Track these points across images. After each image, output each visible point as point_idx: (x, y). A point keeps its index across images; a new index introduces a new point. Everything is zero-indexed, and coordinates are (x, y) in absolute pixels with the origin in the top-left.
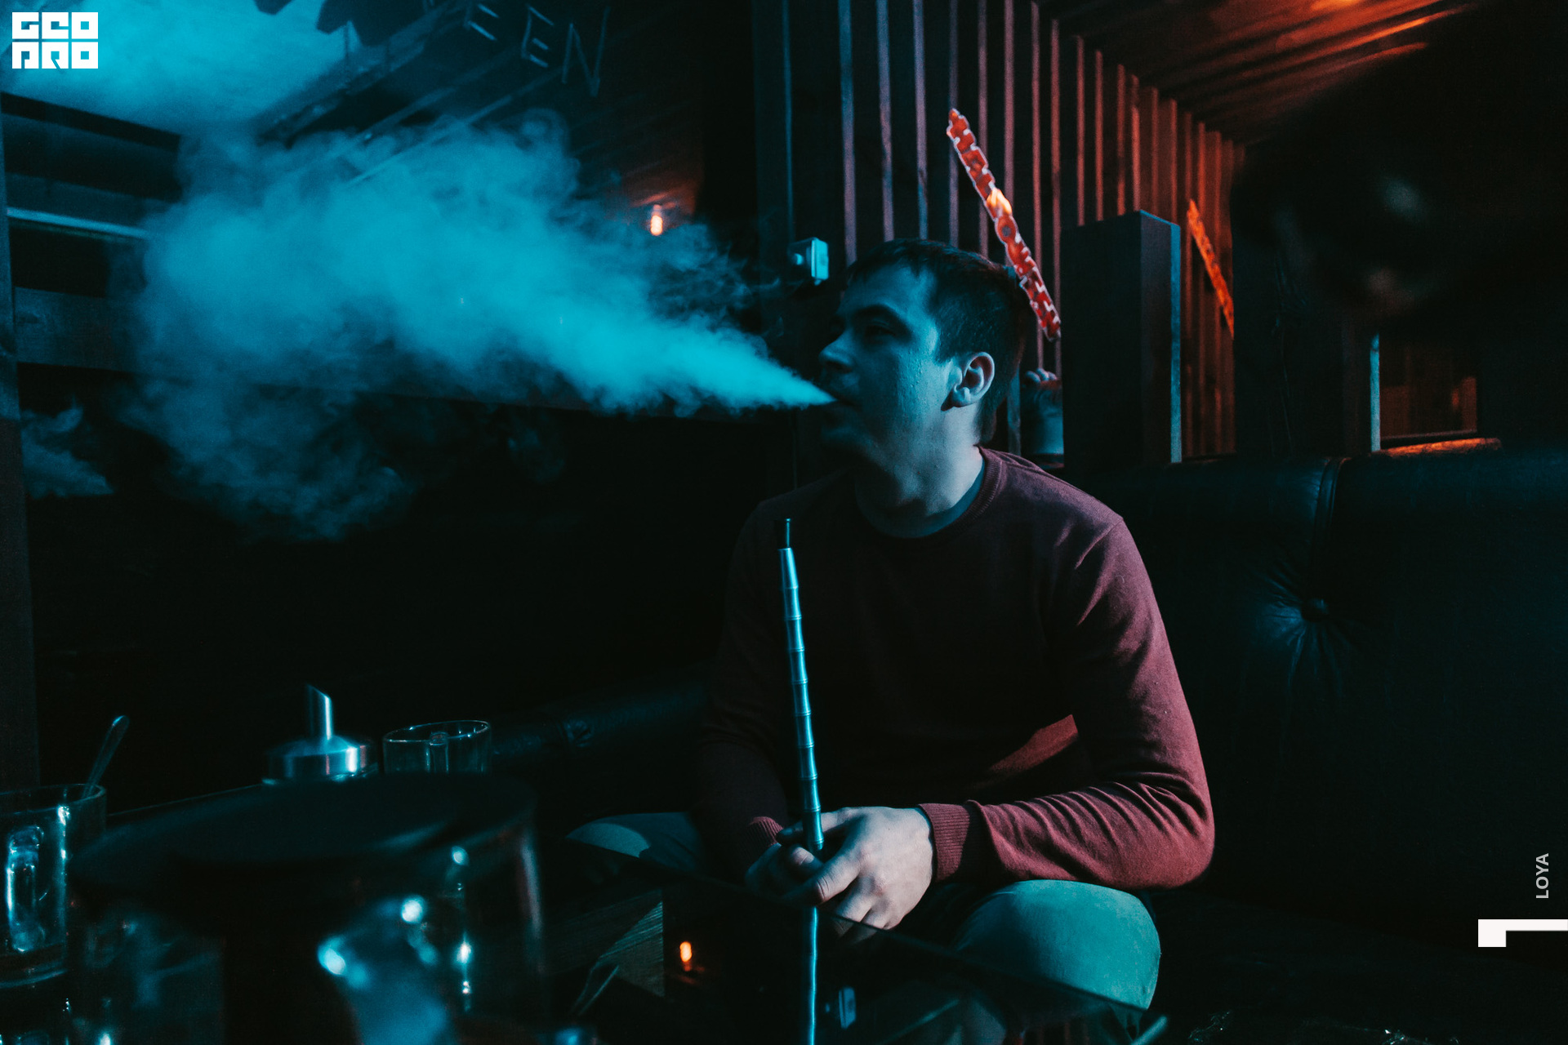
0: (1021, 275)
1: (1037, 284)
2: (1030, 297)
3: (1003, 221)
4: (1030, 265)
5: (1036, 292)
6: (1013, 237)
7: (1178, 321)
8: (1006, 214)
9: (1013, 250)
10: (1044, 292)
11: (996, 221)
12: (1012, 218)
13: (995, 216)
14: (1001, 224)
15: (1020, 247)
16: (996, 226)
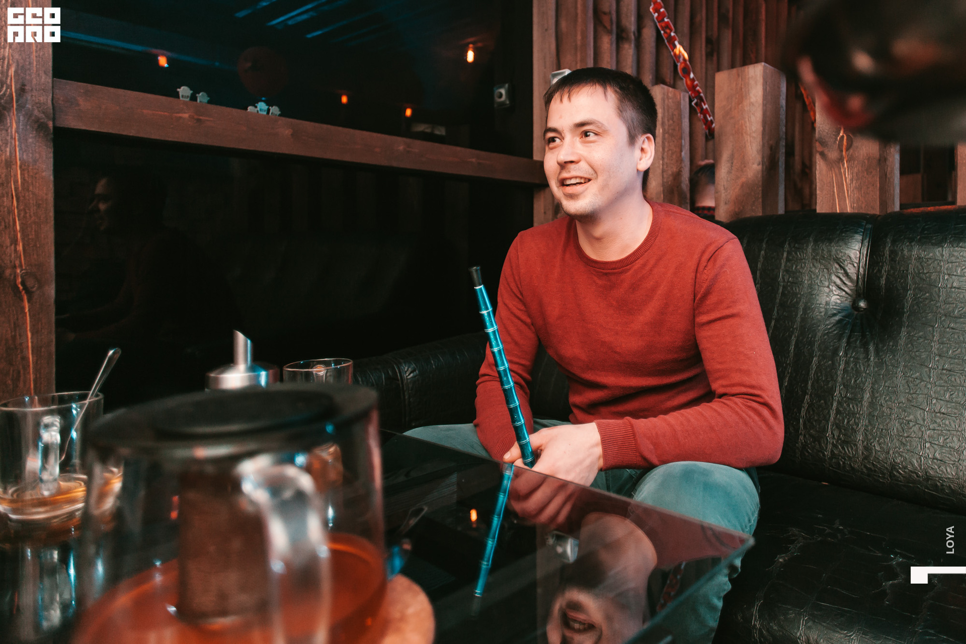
0: (693, 98)
1: (703, 104)
2: (698, 111)
3: (683, 65)
4: (699, 92)
5: (702, 108)
6: (689, 74)
7: (784, 129)
8: (684, 59)
9: (689, 82)
10: (706, 108)
11: (679, 64)
12: (688, 63)
13: (678, 62)
14: (682, 67)
15: (693, 80)
16: (679, 67)
